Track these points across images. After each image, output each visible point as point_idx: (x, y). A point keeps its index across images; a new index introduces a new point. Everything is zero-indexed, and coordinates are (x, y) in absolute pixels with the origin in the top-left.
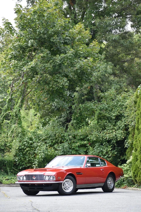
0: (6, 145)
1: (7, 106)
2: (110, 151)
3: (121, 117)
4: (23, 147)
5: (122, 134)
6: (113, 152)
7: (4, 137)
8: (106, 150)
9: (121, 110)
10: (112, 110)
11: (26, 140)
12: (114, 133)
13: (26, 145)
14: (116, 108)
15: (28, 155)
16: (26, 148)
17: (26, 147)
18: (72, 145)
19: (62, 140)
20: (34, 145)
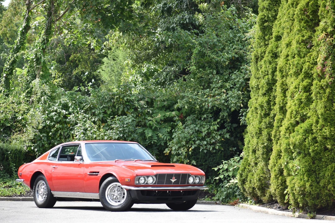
0: (14, 118)
1: (20, 42)
2: (214, 130)
3: (241, 63)
4: (48, 123)
5: (239, 98)
6: (219, 133)
7: (13, 103)
8: (208, 130)
9: (241, 49)
10: (223, 49)
11: (55, 108)
12: (224, 96)
13: (54, 118)
14: (231, 45)
15: (59, 139)
16: (54, 125)
17: (54, 122)
19: (125, 109)
20: (70, 118)
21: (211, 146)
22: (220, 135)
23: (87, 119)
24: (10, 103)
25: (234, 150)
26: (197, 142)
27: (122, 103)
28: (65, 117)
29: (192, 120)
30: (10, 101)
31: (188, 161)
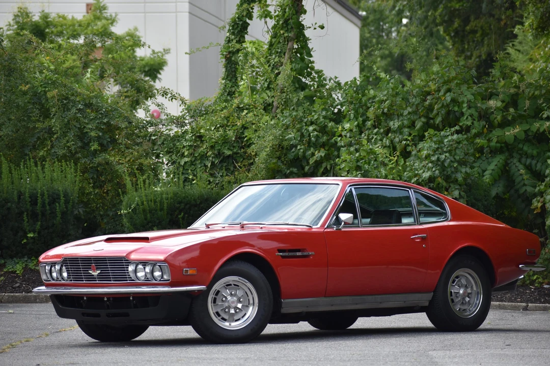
0: (241, 140)
30: (235, 105)
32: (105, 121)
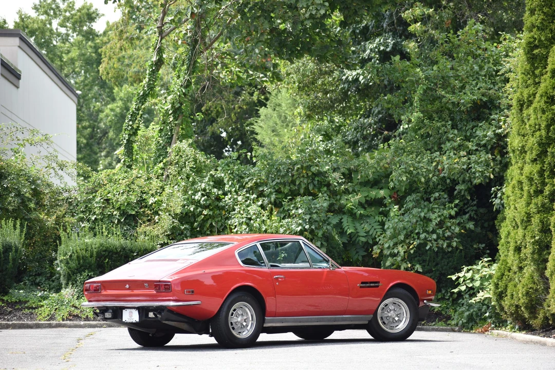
0: (141, 202)
1: (149, 85)
2: (451, 217)
3: (490, 109)
4: (192, 209)
5: (488, 165)
6: (458, 222)
8: (440, 216)
9: (490, 89)
11: (203, 185)
13: (202, 200)
14: (474, 83)
15: (209, 233)
16: (202, 212)
17: (201, 207)
18: (340, 199)
19: (309, 186)
20: (225, 201)
21: (444, 242)
22: (459, 224)
23: (252, 202)
24: (134, 179)
25: (482, 248)
26: (422, 236)
27: (306, 176)
28: (218, 199)
29: (414, 201)
30: (134, 175)
31: (409, 265)
32: (33, 187)
